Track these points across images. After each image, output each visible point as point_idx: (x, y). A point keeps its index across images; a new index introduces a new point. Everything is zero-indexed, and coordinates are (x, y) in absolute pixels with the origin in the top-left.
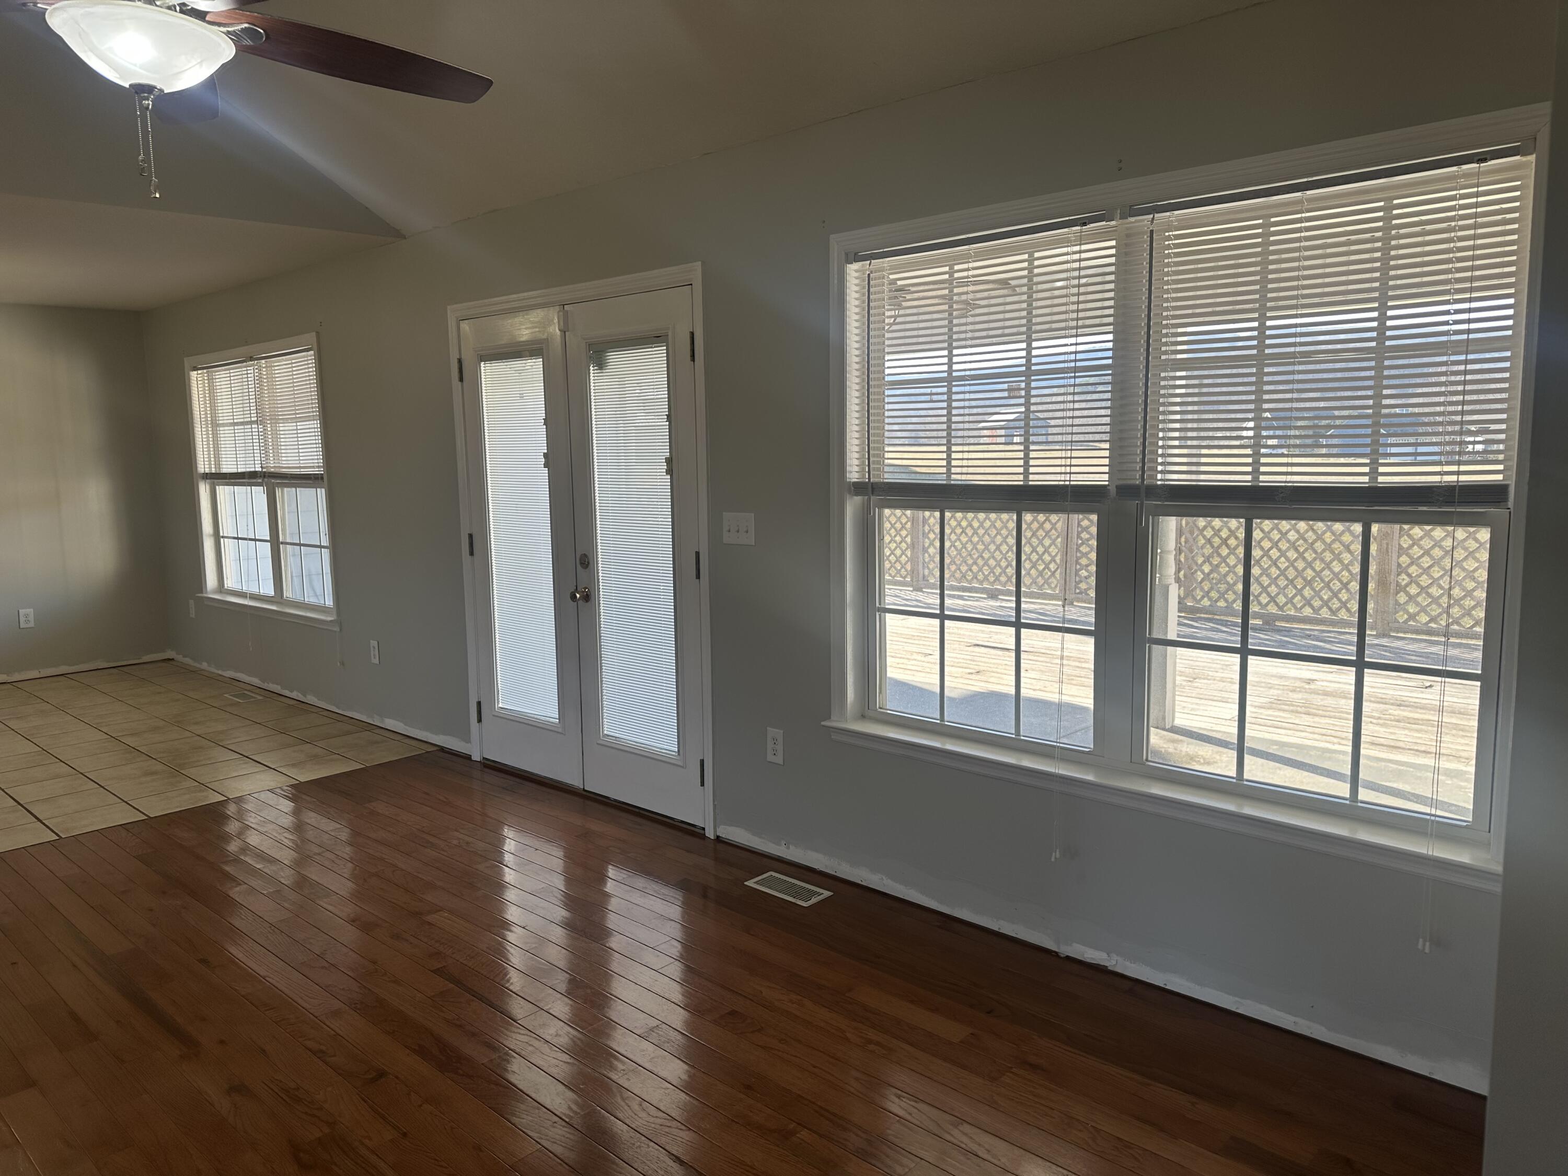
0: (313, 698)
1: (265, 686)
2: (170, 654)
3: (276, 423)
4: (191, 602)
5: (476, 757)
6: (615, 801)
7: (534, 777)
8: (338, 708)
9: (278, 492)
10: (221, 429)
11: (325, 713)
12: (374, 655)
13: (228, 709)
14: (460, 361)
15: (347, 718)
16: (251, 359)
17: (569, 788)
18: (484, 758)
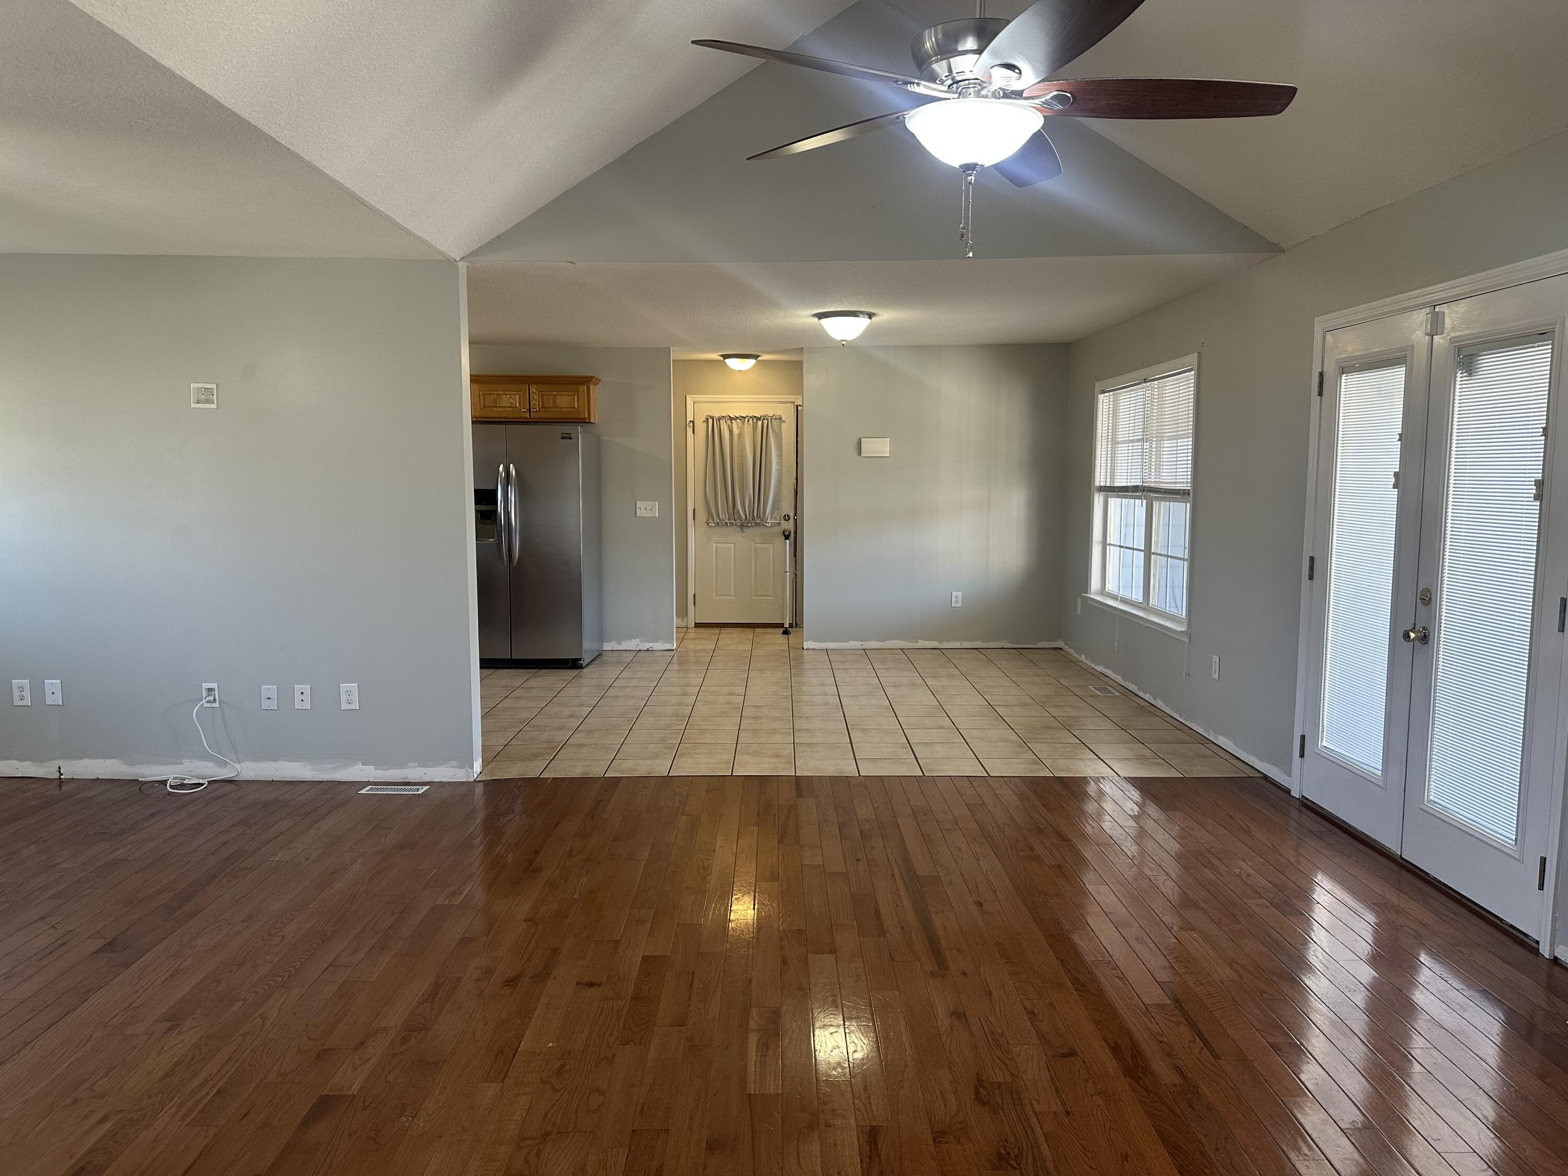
0: (1162, 703)
1: (1126, 684)
2: (1059, 644)
3: (1161, 440)
4: (1079, 600)
5: (1295, 793)
6: (1435, 879)
7: (1351, 830)
8: (1181, 716)
9: (1156, 505)
10: (1120, 446)
11: (1169, 719)
12: (1215, 671)
13: (1088, 700)
14: (1321, 375)
15: (1187, 728)
16: (1146, 381)
17: (1386, 851)
18: (1303, 796)
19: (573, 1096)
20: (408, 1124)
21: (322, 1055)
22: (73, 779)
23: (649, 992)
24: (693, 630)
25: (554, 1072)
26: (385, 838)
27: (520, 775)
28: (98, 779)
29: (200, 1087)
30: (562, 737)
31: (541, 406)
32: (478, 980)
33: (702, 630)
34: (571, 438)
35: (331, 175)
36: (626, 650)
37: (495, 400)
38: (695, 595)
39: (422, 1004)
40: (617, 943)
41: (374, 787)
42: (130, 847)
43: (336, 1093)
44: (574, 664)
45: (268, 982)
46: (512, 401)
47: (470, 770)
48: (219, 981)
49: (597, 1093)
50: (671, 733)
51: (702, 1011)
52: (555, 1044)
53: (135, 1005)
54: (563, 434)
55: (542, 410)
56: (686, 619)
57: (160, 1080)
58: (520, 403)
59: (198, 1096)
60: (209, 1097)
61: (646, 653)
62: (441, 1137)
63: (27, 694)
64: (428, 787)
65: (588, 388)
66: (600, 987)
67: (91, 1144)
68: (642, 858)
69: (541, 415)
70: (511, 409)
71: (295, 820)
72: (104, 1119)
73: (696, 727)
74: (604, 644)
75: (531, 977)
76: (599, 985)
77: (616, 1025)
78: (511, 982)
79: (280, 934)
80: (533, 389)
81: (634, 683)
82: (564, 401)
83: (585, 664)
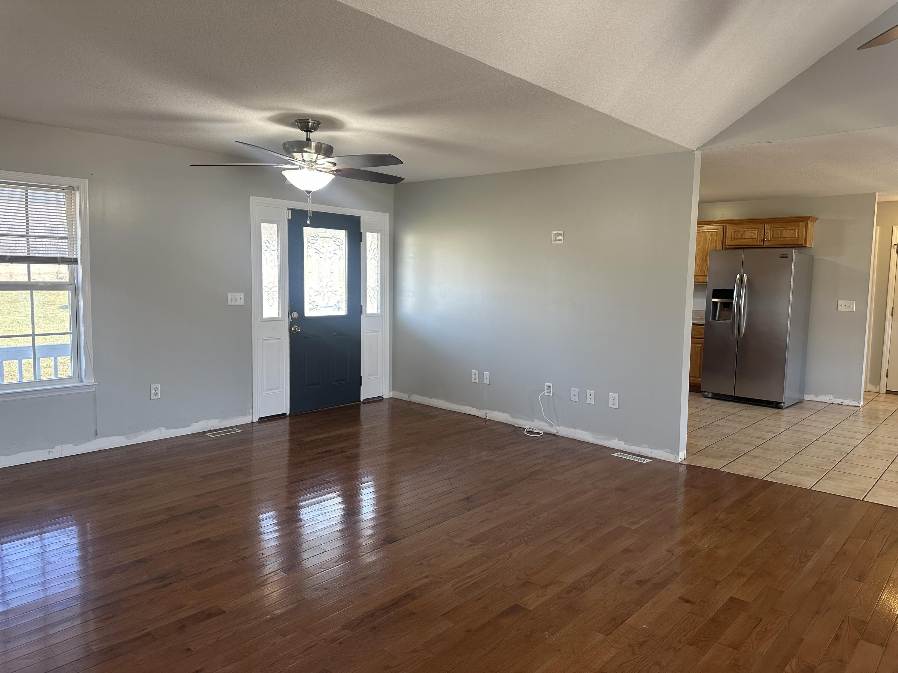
19: (642, 661)
20: (547, 636)
21: (526, 584)
22: (491, 420)
23: (723, 620)
24: (885, 395)
25: (639, 643)
26: (613, 482)
27: (707, 466)
28: (500, 422)
29: (469, 577)
30: (746, 449)
31: (771, 238)
32: (623, 574)
33: (891, 396)
34: (787, 257)
35: (601, 111)
36: (822, 402)
37: (742, 235)
38: (888, 370)
39: (587, 576)
40: (717, 583)
41: (622, 453)
42: (496, 456)
43: (522, 606)
44: (777, 405)
45: (521, 538)
46: (752, 235)
47: (677, 456)
48: (501, 530)
49: (658, 666)
50: (827, 462)
51: (755, 646)
52: (648, 627)
53: (463, 529)
54: (782, 254)
55: (772, 239)
56: (878, 386)
57: (456, 568)
58: (758, 236)
59: (465, 582)
60: (469, 584)
61: (837, 406)
62: (560, 651)
63: (477, 377)
64: (651, 460)
65: (807, 224)
66: (692, 605)
67: (417, 586)
68: (763, 537)
69: (772, 243)
70: (751, 240)
71: (573, 461)
72: (426, 577)
73: (850, 462)
74: (804, 395)
75: (654, 584)
76: (693, 603)
77: (691, 631)
78: (640, 583)
79: (538, 516)
80: (767, 226)
81: (815, 424)
82: (788, 234)
83: (785, 406)
